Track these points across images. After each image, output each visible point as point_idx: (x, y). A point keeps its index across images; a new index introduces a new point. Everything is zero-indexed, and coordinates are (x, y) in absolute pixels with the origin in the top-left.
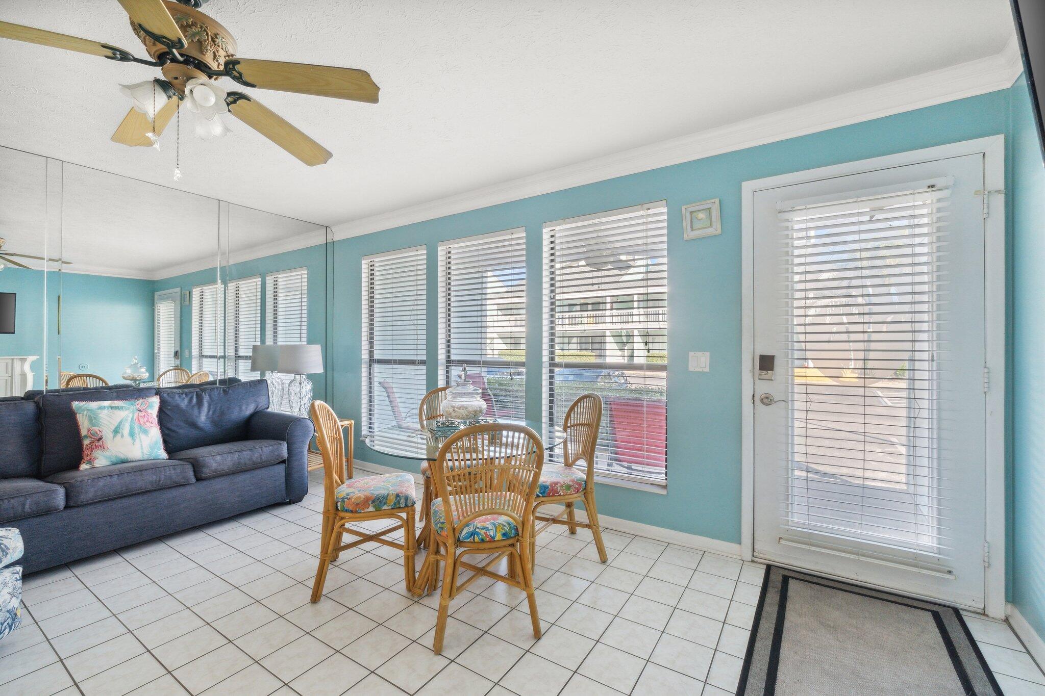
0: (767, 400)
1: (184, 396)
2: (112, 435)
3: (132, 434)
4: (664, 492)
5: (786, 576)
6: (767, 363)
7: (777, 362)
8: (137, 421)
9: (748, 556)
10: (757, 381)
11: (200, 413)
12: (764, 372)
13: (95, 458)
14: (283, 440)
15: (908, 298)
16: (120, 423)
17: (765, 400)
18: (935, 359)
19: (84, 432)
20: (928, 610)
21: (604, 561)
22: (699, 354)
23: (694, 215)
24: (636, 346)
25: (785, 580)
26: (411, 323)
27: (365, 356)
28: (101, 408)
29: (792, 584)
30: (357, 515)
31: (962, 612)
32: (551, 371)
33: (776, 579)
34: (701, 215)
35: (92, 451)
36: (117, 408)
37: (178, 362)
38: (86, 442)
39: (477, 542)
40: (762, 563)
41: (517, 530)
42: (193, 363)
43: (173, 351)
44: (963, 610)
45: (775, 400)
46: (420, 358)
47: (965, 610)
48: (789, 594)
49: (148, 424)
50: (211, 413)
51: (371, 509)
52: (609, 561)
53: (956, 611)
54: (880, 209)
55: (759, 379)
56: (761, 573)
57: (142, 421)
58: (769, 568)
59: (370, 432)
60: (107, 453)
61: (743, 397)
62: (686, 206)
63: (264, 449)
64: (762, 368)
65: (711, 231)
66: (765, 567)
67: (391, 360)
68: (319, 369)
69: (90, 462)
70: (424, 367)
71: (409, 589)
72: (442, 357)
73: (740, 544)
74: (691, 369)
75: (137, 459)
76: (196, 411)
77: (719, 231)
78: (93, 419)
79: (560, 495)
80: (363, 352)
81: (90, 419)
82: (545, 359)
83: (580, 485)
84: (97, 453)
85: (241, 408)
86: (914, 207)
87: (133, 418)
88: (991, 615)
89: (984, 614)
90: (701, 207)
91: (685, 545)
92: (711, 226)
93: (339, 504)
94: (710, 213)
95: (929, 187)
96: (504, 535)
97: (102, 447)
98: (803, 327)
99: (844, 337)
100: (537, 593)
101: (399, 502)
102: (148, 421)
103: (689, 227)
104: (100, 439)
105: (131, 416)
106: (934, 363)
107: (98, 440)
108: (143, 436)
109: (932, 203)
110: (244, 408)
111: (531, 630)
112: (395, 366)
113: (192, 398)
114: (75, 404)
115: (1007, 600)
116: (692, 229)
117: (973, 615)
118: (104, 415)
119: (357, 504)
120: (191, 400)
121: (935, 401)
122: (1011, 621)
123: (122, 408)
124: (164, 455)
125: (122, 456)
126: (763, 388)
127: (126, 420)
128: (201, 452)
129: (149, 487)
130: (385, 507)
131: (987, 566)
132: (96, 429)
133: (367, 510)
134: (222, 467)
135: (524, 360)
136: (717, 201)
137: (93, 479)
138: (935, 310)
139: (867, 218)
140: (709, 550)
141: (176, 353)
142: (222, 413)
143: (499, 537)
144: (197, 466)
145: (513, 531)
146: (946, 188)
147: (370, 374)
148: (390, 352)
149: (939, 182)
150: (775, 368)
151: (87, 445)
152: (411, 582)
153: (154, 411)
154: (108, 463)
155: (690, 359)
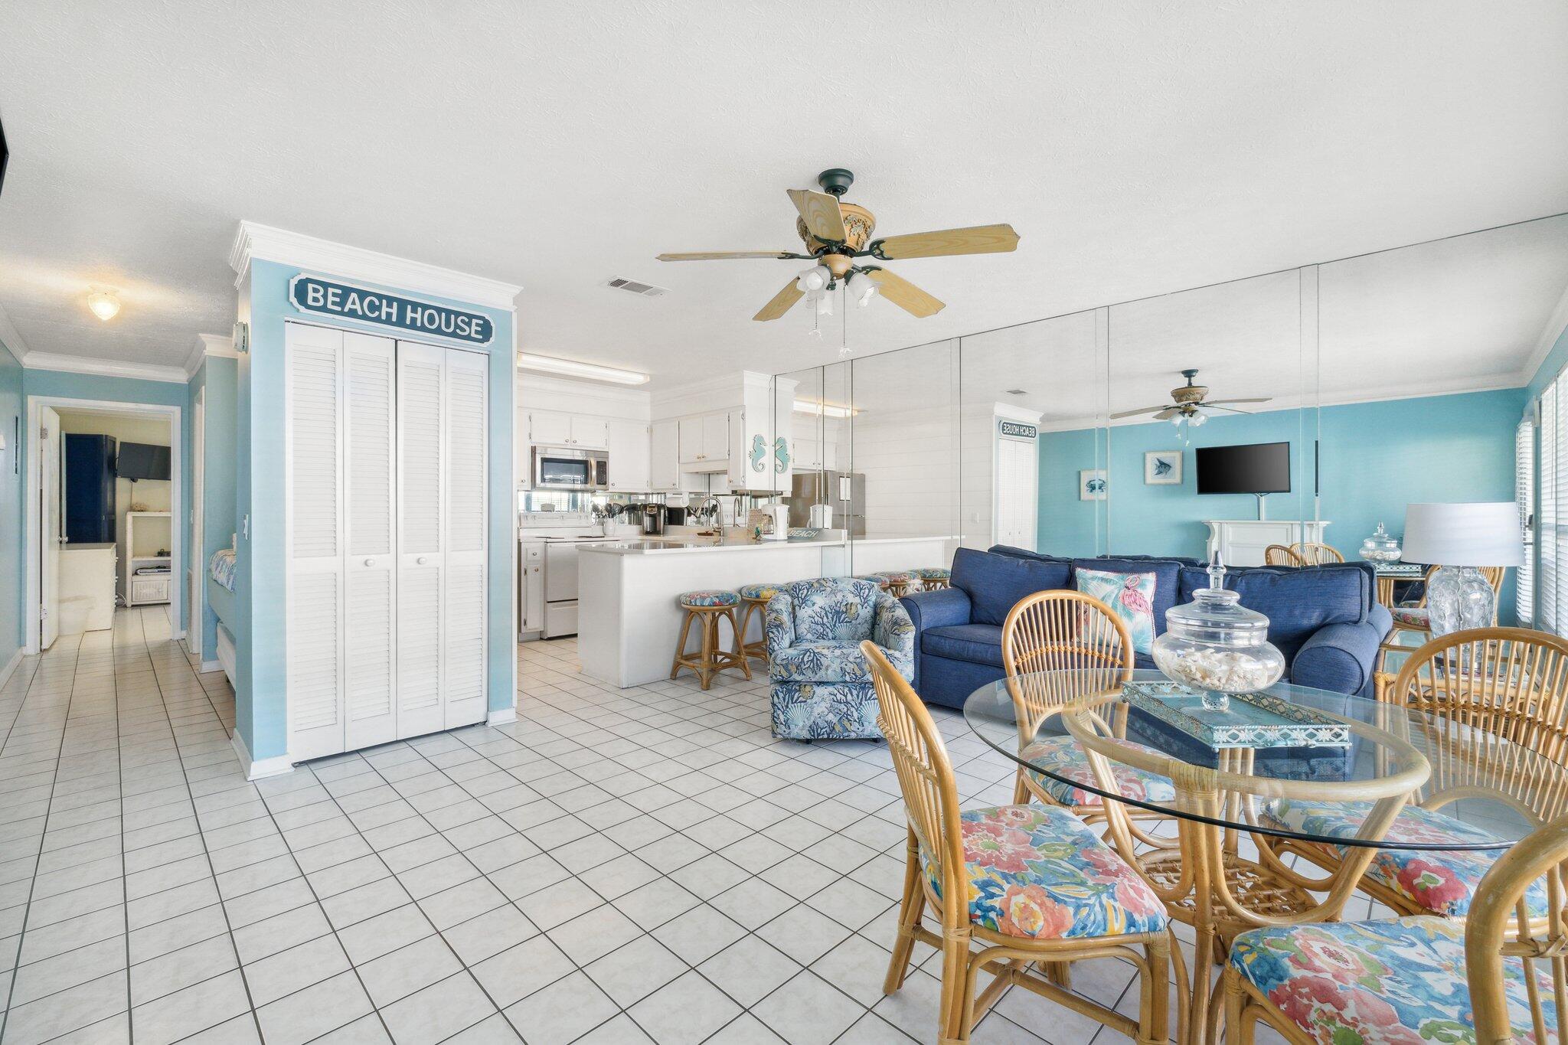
49: (1134, 606)
57: (1127, 599)
87: (1117, 595)
102: (1135, 602)
105: (1116, 592)
110: (1297, 612)
127: (1110, 596)
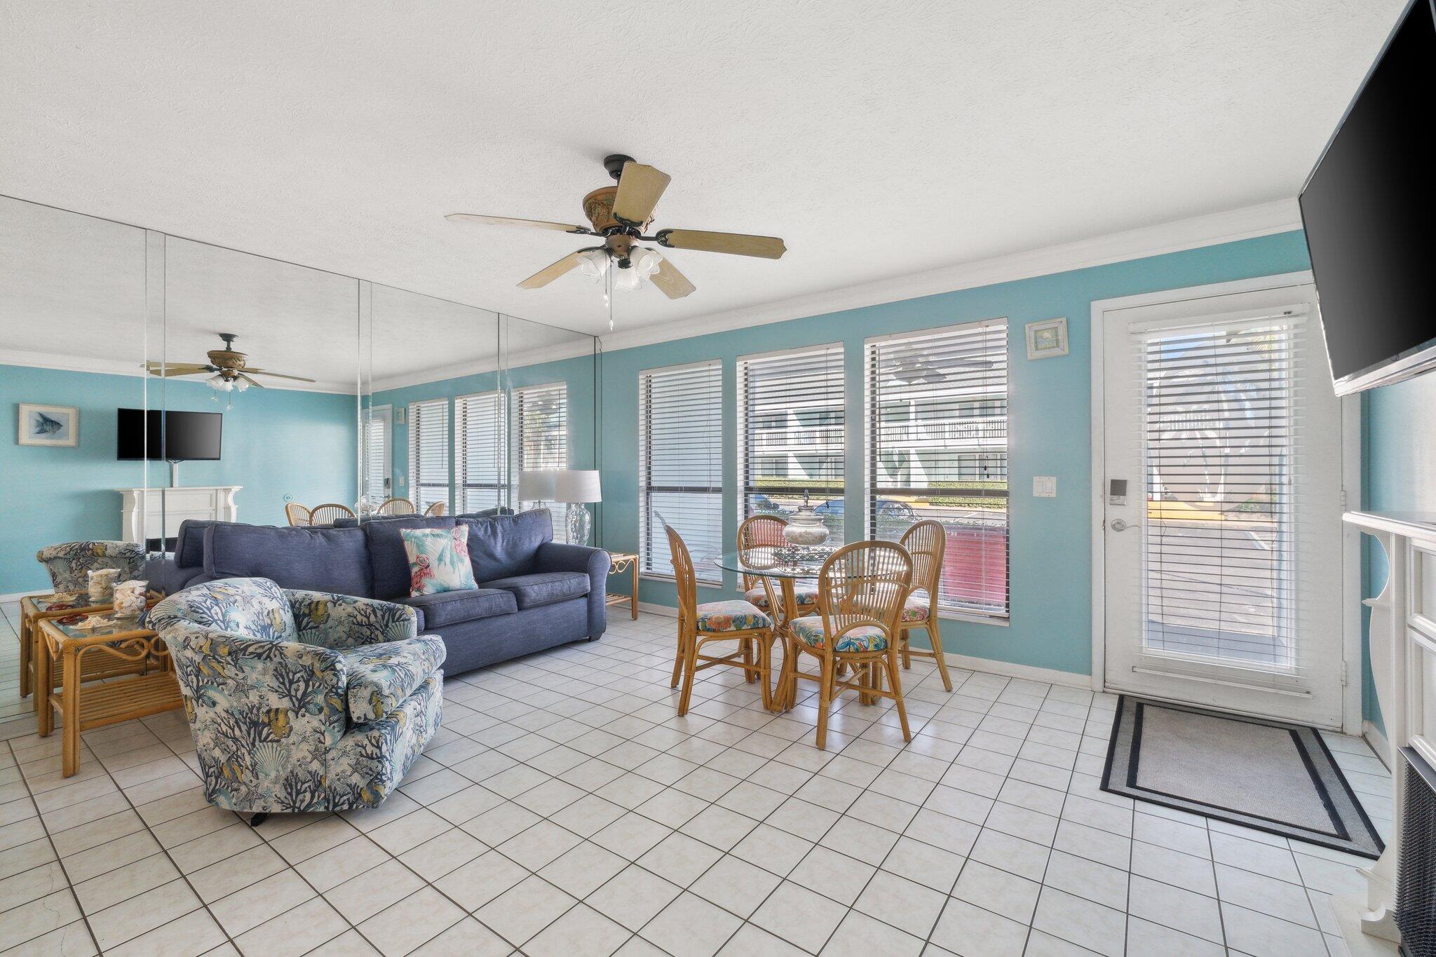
0: (1119, 526)
1: (480, 525)
2: (437, 563)
3: (452, 563)
4: (1006, 624)
5: (1140, 703)
6: (1118, 488)
7: (1129, 488)
8: (454, 550)
9: (1099, 687)
10: (1108, 506)
11: (496, 544)
12: (1115, 497)
13: (424, 586)
14: (586, 572)
15: (1266, 423)
16: (443, 551)
17: (1117, 526)
18: (1292, 482)
19: (412, 559)
20: (1286, 729)
21: (949, 689)
22: (1044, 479)
23: (1039, 334)
24: (912, 464)
25: (1140, 707)
26: (703, 445)
27: (642, 483)
28: (425, 535)
29: (1148, 711)
30: (719, 634)
31: (1319, 731)
32: (873, 498)
33: (1131, 707)
34: (1047, 335)
35: (421, 578)
36: (438, 536)
37: (389, 492)
38: (415, 570)
39: (852, 652)
40: (1114, 694)
41: (886, 642)
42: (410, 493)
43: (382, 478)
44: (1321, 729)
45: (1128, 525)
46: (714, 485)
47: (1324, 730)
48: (1144, 716)
50: (505, 543)
51: (733, 628)
52: (954, 690)
53: (1315, 731)
54: (1235, 334)
55: (1111, 504)
56: (1115, 700)
58: (1122, 699)
59: (647, 568)
60: (434, 581)
61: (1093, 523)
62: (1030, 325)
63: (572, 581)
64: (1114, 492)
65: (1057, 352)
66: (1118, 697)
67: (678, 487)
68: (596, 498)
69: (419, 589)
70: (720, 495)
71: (766, 707)
72: (740, 484)
73: (1091, 675)
74: (1035, 494)
75: (458, 587)
76: (492, 541)
77: (1067, 351)
78: (420, 546)
79: (906, 621)
80: (641, 479)
81: (418, 546)
82: (867, 485)
83: (925, 612)
84: (425, 581)
85: (530, 539)
86: (1270, 332)
88: (1349, 732)
89: (1342, 732)
90: (1047, 326)
91: (1030, 678)
92: (1058, 346)
93: (700, 624)
94: (1056, 332)
95: (1285, 313)
96: (876, 646)
97: (429, 575)
98: (1157, 451)
99: (1201, 461)
100: (905, 700)
101: (757, 622)
103: (1033, 345)
104: (428, 566)
106: (1292, 486)
107: (425, 569)
108: (460, 564)
109: (1289, 329)
111: (901, 735)
112: (682, 494)
113: (487, 527)
114: (403, 531)
115: (1364, 717)
116: (1037, 349)
117: (1330, 733)
118: (429, 542)
119: (719, 624)
120: (486, 530)
121: (1293, 524)
122: (1367, 736)
123: (442, 535)
124: (475, 586)
125: (446, 585)
126: (1115, 513)
128: (520, 581)
129: (484, 615)
130: (745, 627)
131: (1345, 685)
132: (424, 556)
133: (729, 629)
134: (539, 597)
135: (843, 486)
136: (1064, 320)
137: (443, 603)
138: (1292, 434)
139: (1223, 342)
140: (1057, 683)
141: (387, 482)
142: (515, 545)
143: (871, 648)
144: (519, 595)
145: (883, 644)
146: (1303, 314)
147: (647, 503)
148: (677, 478)
149: (1296, 308)
150: (1128, 492)
151: (416, 573)
152: (769, 701)
153: (465, 540)
154: (434, 591)
155: (1035, 484)
